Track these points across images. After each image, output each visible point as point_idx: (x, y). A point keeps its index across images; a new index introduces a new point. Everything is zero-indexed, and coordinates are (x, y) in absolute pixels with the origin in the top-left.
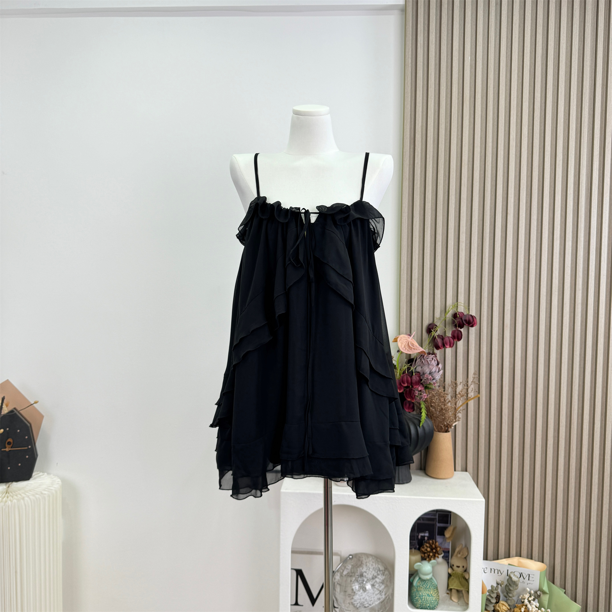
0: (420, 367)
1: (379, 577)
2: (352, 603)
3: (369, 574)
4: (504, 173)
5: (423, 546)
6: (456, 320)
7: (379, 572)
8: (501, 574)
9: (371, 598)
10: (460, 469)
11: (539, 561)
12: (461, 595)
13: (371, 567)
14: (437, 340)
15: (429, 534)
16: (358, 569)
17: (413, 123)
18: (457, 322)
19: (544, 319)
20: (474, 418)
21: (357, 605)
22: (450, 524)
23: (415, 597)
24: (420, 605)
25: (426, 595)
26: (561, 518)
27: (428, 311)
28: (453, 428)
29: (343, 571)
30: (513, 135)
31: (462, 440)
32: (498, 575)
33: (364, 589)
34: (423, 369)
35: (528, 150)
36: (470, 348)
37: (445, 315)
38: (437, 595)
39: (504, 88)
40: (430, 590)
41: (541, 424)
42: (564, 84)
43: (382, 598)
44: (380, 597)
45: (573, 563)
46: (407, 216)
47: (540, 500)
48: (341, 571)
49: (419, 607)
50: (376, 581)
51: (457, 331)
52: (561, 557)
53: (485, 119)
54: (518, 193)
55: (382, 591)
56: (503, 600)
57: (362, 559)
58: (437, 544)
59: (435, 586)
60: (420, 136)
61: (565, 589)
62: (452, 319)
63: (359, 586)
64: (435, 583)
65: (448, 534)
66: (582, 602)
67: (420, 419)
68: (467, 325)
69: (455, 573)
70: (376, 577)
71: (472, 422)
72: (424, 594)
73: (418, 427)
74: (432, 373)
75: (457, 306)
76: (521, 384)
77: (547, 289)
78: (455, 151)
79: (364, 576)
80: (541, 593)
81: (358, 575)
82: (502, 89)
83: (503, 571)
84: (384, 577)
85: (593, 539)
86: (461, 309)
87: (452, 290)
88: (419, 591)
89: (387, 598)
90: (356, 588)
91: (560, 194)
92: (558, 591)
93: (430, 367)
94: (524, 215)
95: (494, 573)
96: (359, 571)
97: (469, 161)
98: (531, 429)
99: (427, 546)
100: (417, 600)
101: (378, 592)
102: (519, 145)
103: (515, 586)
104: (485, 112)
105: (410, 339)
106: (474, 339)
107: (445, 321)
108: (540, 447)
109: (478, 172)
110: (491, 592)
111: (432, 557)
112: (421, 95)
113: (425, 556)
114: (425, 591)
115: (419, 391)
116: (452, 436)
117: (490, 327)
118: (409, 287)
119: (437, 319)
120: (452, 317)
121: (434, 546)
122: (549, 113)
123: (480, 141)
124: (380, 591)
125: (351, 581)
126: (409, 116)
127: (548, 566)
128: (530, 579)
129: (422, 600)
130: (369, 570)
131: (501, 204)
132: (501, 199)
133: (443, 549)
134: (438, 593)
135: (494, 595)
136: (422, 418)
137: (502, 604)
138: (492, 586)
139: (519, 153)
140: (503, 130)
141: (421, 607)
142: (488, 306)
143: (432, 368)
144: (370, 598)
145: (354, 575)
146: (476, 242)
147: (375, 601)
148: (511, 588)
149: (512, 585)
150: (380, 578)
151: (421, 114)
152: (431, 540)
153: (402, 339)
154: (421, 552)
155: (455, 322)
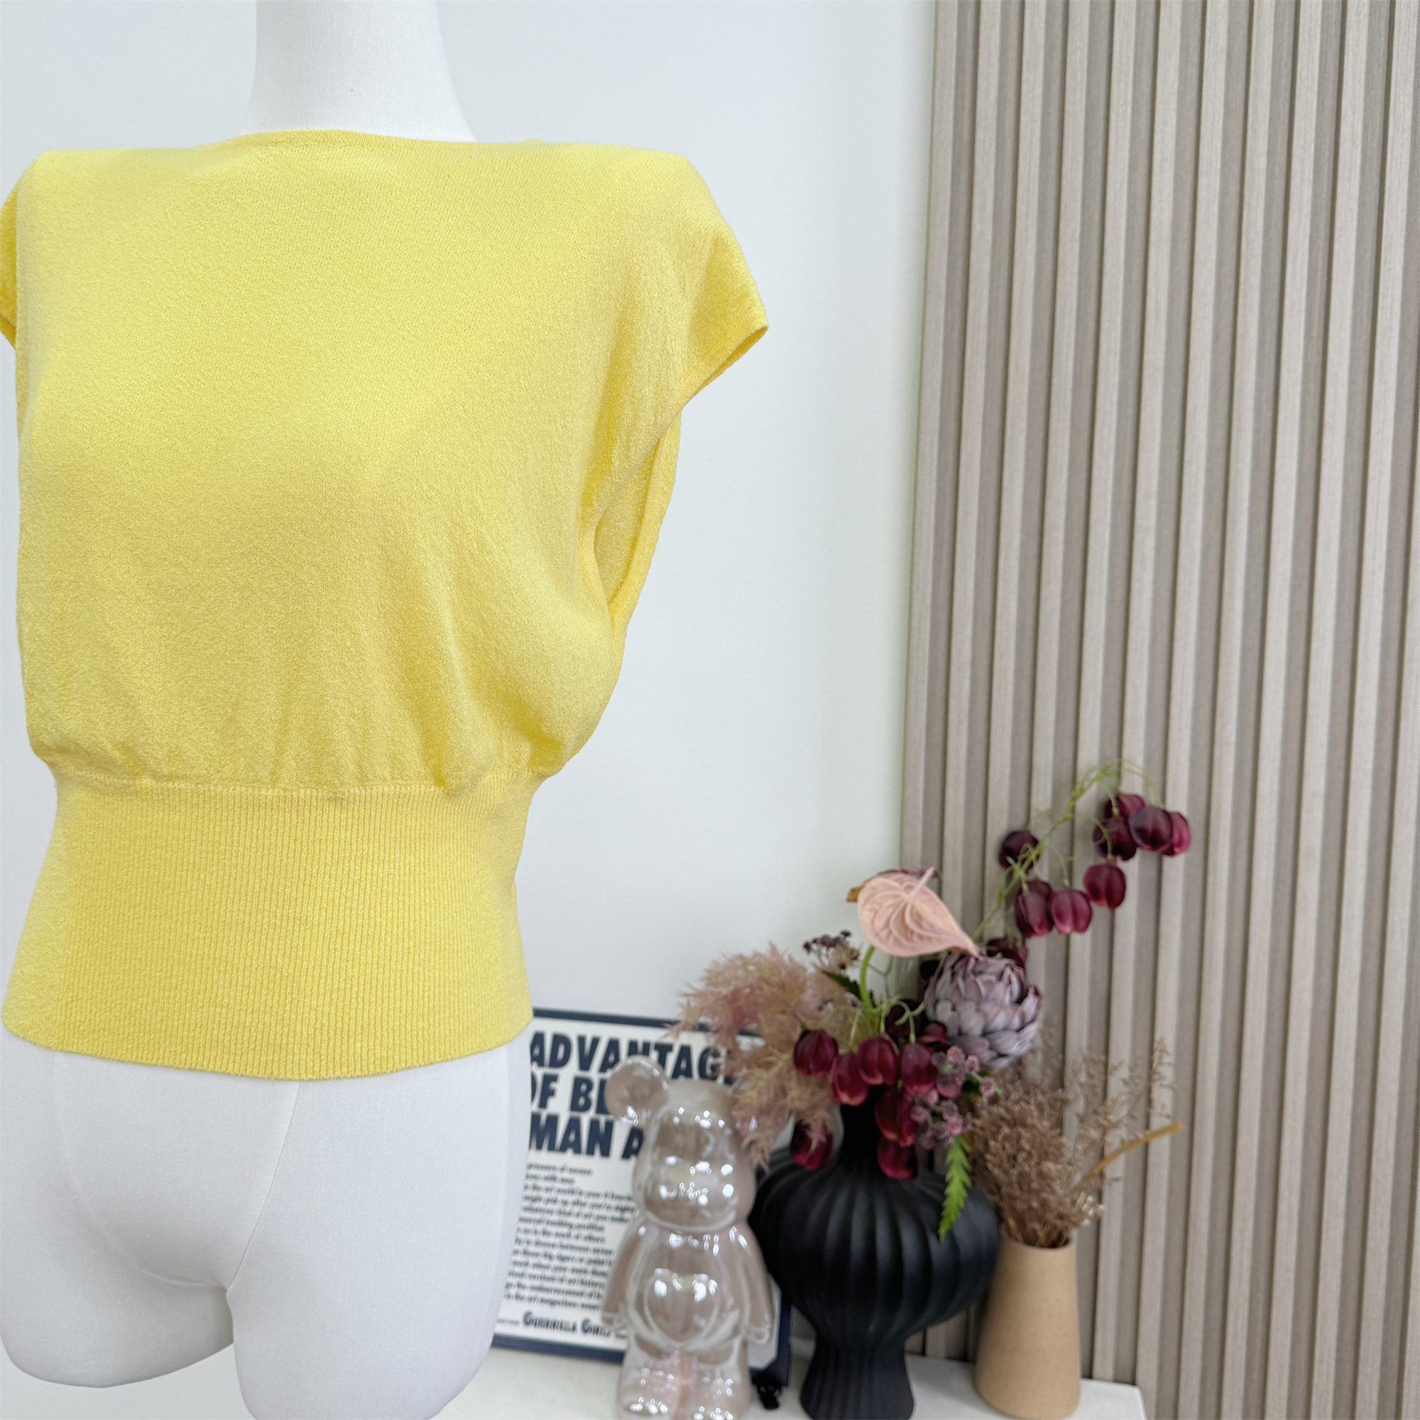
0: (950, 1006)
6: (1104, 824)
10: (1110, 1372)
14: (1027, 897)
17: (968, 89)
18: (1110, 834)
20: (1171, 1191)
27: (1007, 787)
34: (959, 1015)
36: (1162, 929)
37: (1071, 803)
46: (937, 432)
51: (1105, 872)
53: (1243, 66)
54: (1368, 347)
68: (1148, 847)
73: (932, 1239)
75: (1119, 775)
76: (1357, 1076)
78: (1125, 186)
86: (1133, 785)
93: (988, 1007)
97: (1175, 227)
102: (1376, 164)
104: (1245, 41)
105: (913, 893)
106: (1180, 897)
107: (1072, 824)
115: (927, 1104)
119: (1041, 814)
123: (1219, 151)
131: (1299, 389)
132: (1300, 370)
136: (947, 1203)
139: (1375, 194)
140: (1315, 107)
142: (1237, 775)
151: (995, 52)
153: (878, 896)
155: (1102, 833)
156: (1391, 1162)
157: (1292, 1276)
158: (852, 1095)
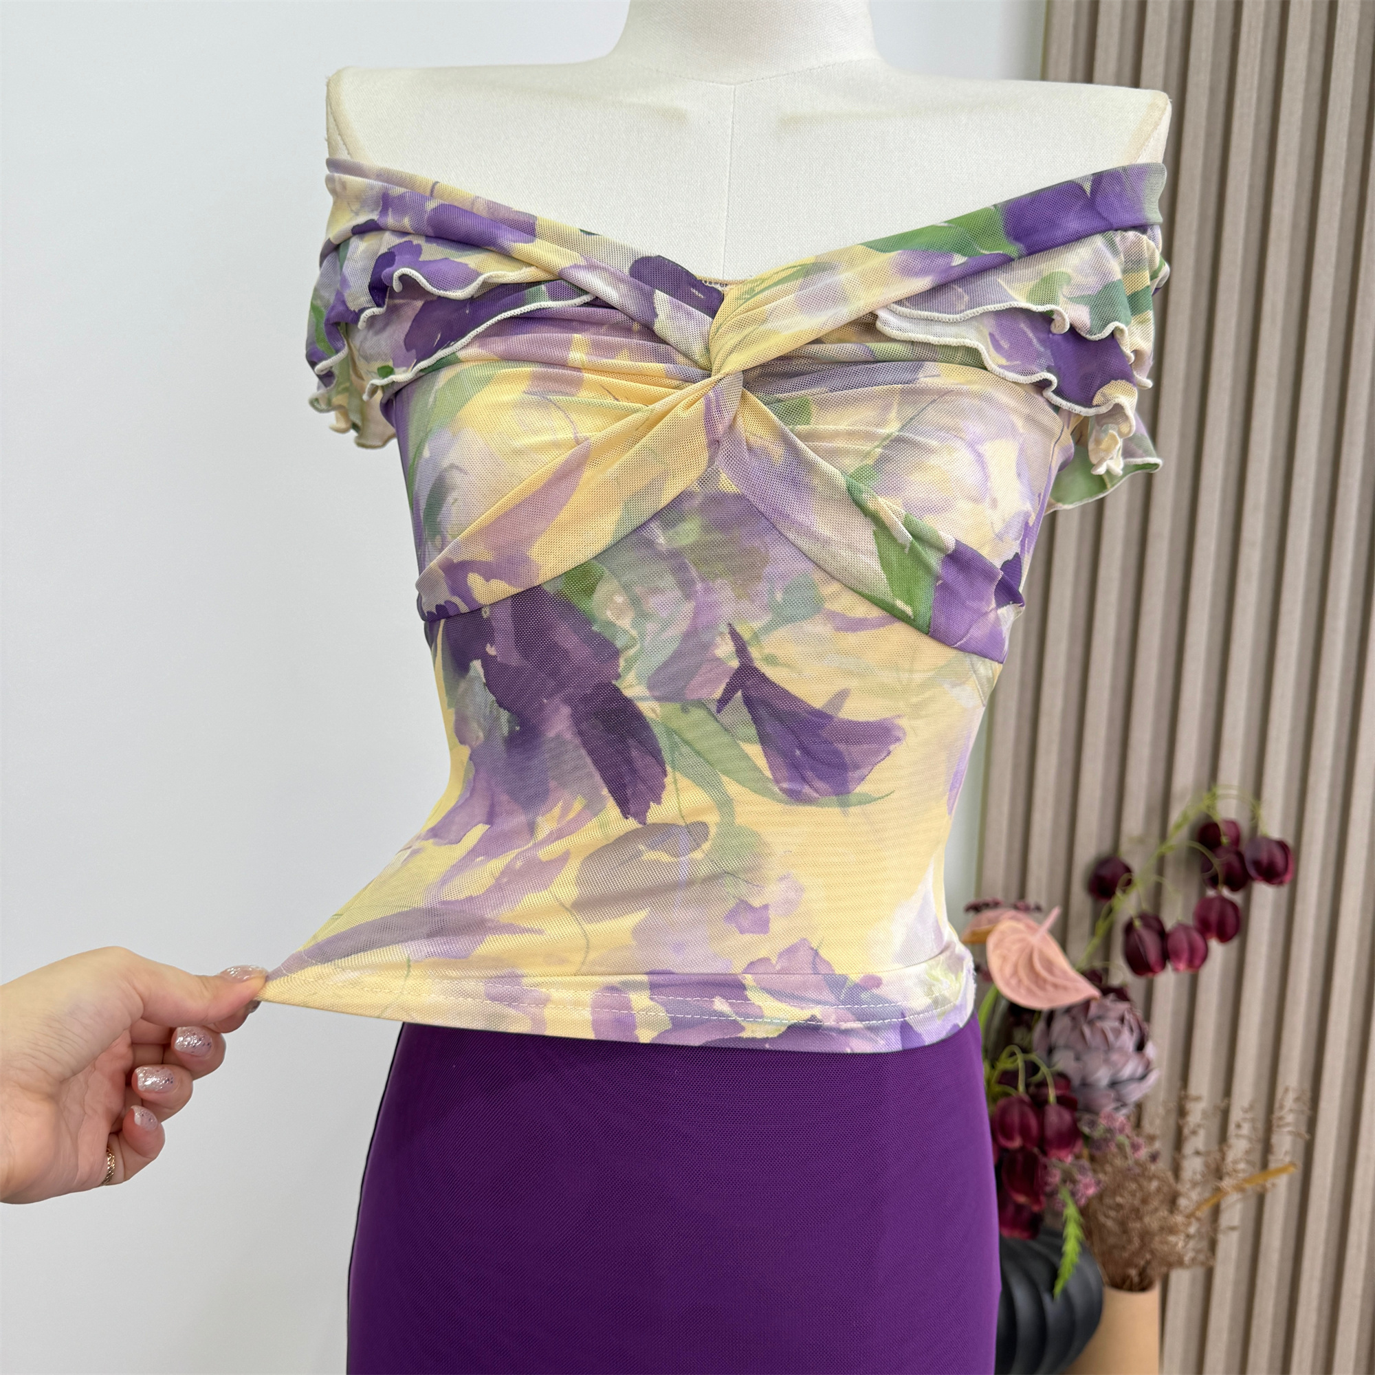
0: (1071, 1055)
6: (1212, 853)
14: (1140, 937)
18: (1219, 862)
27: (1096, 809)
34: (1084, 1064)
51: (1216, 904)
62: (1192, 848)
67: (1054, 1258)
68: (1262, 879)
73: (1046, 1298)
74: (1117, 1081)
86: (1229, 809)
93: (1115, 1057)
105: (1037, 936)
107: (1162, 855)
115: (1065, 1167)
119: (1130, 839)
120: (1192, 838)
126: (1071, 29)
136: (1063, 1261)
142: (1331, 801)
143: (1119, 1066)
153: (1007, 940)
155: (1211, 865)
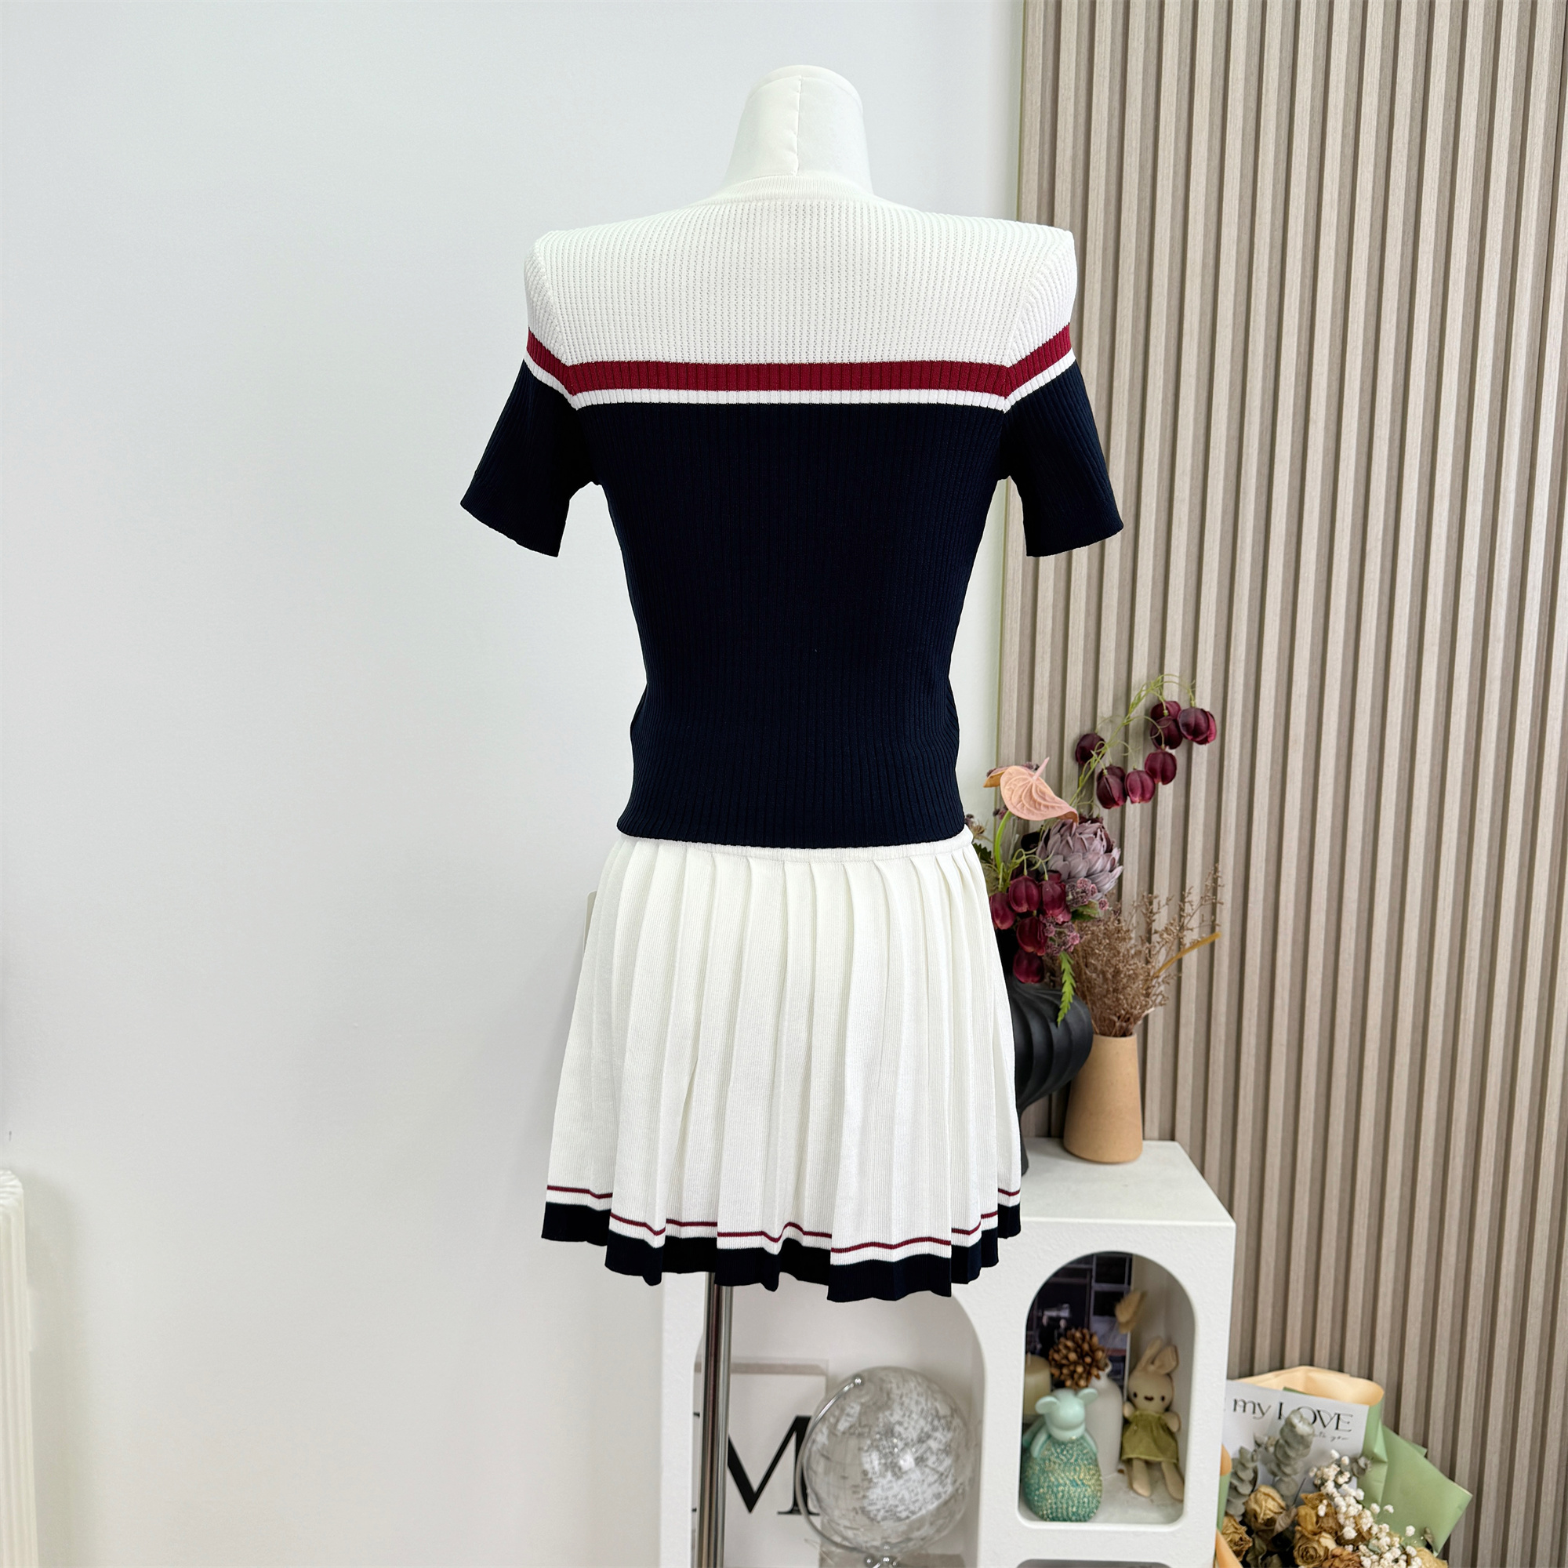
0: (1061, 857)
1: (938, 1435)
2: (863, 1509)
3: (911, 1429)
4: (1302, 302)
5: (1056, 1348)
6: (1158, 723)
7: (936, 1423)
8: (1263, 1414)
9: (917, 1494)
10: (1156, 1134)
11: (1359, 1376)
12: (1157, 1474)
13: (913, 1407)
14: (1107, 779)
15: (1072, 1311)
16: (881, 1415)
17: (1047, 146)
18: (1163, 729)
19: (1399, 721)
20: (1197, 996)
21: (876, 1515)
22: (1129, 1283)
23: (1038, 1489)
24: (1049, 1511)
25: (1068, 1482)
26: (1424, 1259)
27: (1079, 700)
28: (1140, 1022)
29: (838, 1421)
30: (1331, 193)
31: (1164, 1053)
32: (1255, 1418)
33: (897, 1470)
34: (1070, 863)
35: (1371, 234)
36: (1192, 801)
37: (1127, 712)
38: (1098, 1480)
39: (1310, 51)
40: (1078, 1468)
41: (1380, 1011)
42: (1480, 47)
43: (945, 1492)
44: (941, 1489)
45: (1449, 1377)
47: (1370, 1215)
48: (832, 1420)
49: (1047, 1514)
50: (929, 1448)
51: (1161, 756)
52: (1419, 1363)
53: (1252, 142)
54: (1339, 361)
55: (946, 1474)
56: (1265, 1483)
57: (889, 1386)
58: (1095, 1340)
59: (1091, 1458)
60: (1069, 186)
61: (1425, 1445)
62: (1147, 721)
63: (880, 1464)
64: (1091, 1449)
65: (1124, 1313)
66: (1469, 1478)
67: (1057, 1002)
68: (1190, 737)
69: (1141, 1415)
70: (929, 1437)
71: (1193, 1006)
72: (1061, 1481)
73: (1052, 1026)
74: (1092, 874)
75: (1162, 686)
76: (1329, 900)
77: (1409, 638)
78: (1168, 233)
79: (896, 1435)
80: (1369, 1462)
81: (879, 1433)
82: (1305, 55)
83: (1270, 1407)
84: (949, 1435)
85: (1505, 1315)
86: (1172, 693)
87: (1147, 639)
88: (1047, 1473)
89: (960, 1491)
90: (873, 1468)
91: (1457, 368)
92: (1411, 1454)
93: (1090, 857)
94: (1355, 425)
95: (1244, 1411)
96: (881, 1420)
97: (1204, 265)
98: (1352, 1024)
99: (1067, 1347)
100: (1042, 1498)
101: (936, 1477)
102: (1346, 222)
103: (1301, 1448)
104: (1254, 121)
105: (1035, 778)
106: (1204, 777)
107: (1127, 727)
108: (1375, 1072)
109: (1231, 297)
110: (1240, 1466)
111: (1080, 1377)
112: (1074, 65)
113: (1061, 1373)
114: (1063, 1471)
115: (1057, 924)
116: (1138, 1042)
117: (1248, 745)
118: (1028, 631)
119: (1104, 720)
120: (1146, 714)
121: (1086, 1347)
122: (1435, 130)
124: (942, 1474)
125: (860, 1449)
126: (1038, 129)
127: (1385, 1386)
128: (1340, 1427)
129: (1056, 1498)
130: (909, 1416)
132: (1293, 378)
133: (1109, 1353)
134: (1100, 1475)
135: (1247, 1475)
136: (1063, 999)
137: (1265, 1494)
138: (1242, 1451)
139: (1345, 245)
140: (1305, 177)
141: (1054, 1515)
142: (1246, 685)
143: (1093, 862)
144: (913, 1495)
145: (869, 1432)
146: (1221, 502)
147: (925, 1502)
148: (1291, 1453)
149: (1295, 1445)
150: (941, 1438)
151: (1071, 120)
152: (1077, 1329)
153: (1014, 778)
154: (1051, 1365)
155: (1158, 730)
156: (1352, 960)
157: (1284, 1050)
158: (1002, 922)
